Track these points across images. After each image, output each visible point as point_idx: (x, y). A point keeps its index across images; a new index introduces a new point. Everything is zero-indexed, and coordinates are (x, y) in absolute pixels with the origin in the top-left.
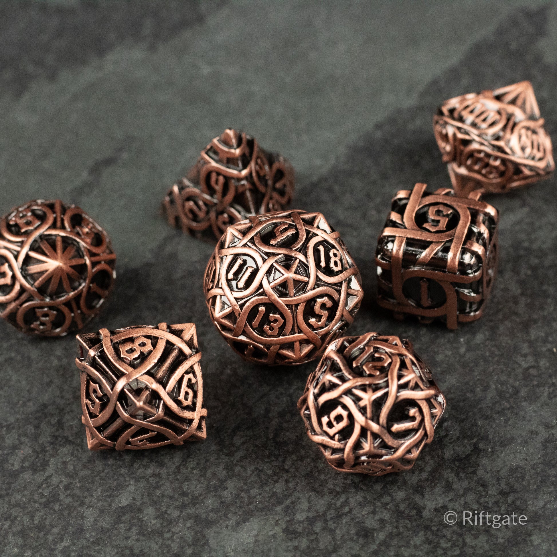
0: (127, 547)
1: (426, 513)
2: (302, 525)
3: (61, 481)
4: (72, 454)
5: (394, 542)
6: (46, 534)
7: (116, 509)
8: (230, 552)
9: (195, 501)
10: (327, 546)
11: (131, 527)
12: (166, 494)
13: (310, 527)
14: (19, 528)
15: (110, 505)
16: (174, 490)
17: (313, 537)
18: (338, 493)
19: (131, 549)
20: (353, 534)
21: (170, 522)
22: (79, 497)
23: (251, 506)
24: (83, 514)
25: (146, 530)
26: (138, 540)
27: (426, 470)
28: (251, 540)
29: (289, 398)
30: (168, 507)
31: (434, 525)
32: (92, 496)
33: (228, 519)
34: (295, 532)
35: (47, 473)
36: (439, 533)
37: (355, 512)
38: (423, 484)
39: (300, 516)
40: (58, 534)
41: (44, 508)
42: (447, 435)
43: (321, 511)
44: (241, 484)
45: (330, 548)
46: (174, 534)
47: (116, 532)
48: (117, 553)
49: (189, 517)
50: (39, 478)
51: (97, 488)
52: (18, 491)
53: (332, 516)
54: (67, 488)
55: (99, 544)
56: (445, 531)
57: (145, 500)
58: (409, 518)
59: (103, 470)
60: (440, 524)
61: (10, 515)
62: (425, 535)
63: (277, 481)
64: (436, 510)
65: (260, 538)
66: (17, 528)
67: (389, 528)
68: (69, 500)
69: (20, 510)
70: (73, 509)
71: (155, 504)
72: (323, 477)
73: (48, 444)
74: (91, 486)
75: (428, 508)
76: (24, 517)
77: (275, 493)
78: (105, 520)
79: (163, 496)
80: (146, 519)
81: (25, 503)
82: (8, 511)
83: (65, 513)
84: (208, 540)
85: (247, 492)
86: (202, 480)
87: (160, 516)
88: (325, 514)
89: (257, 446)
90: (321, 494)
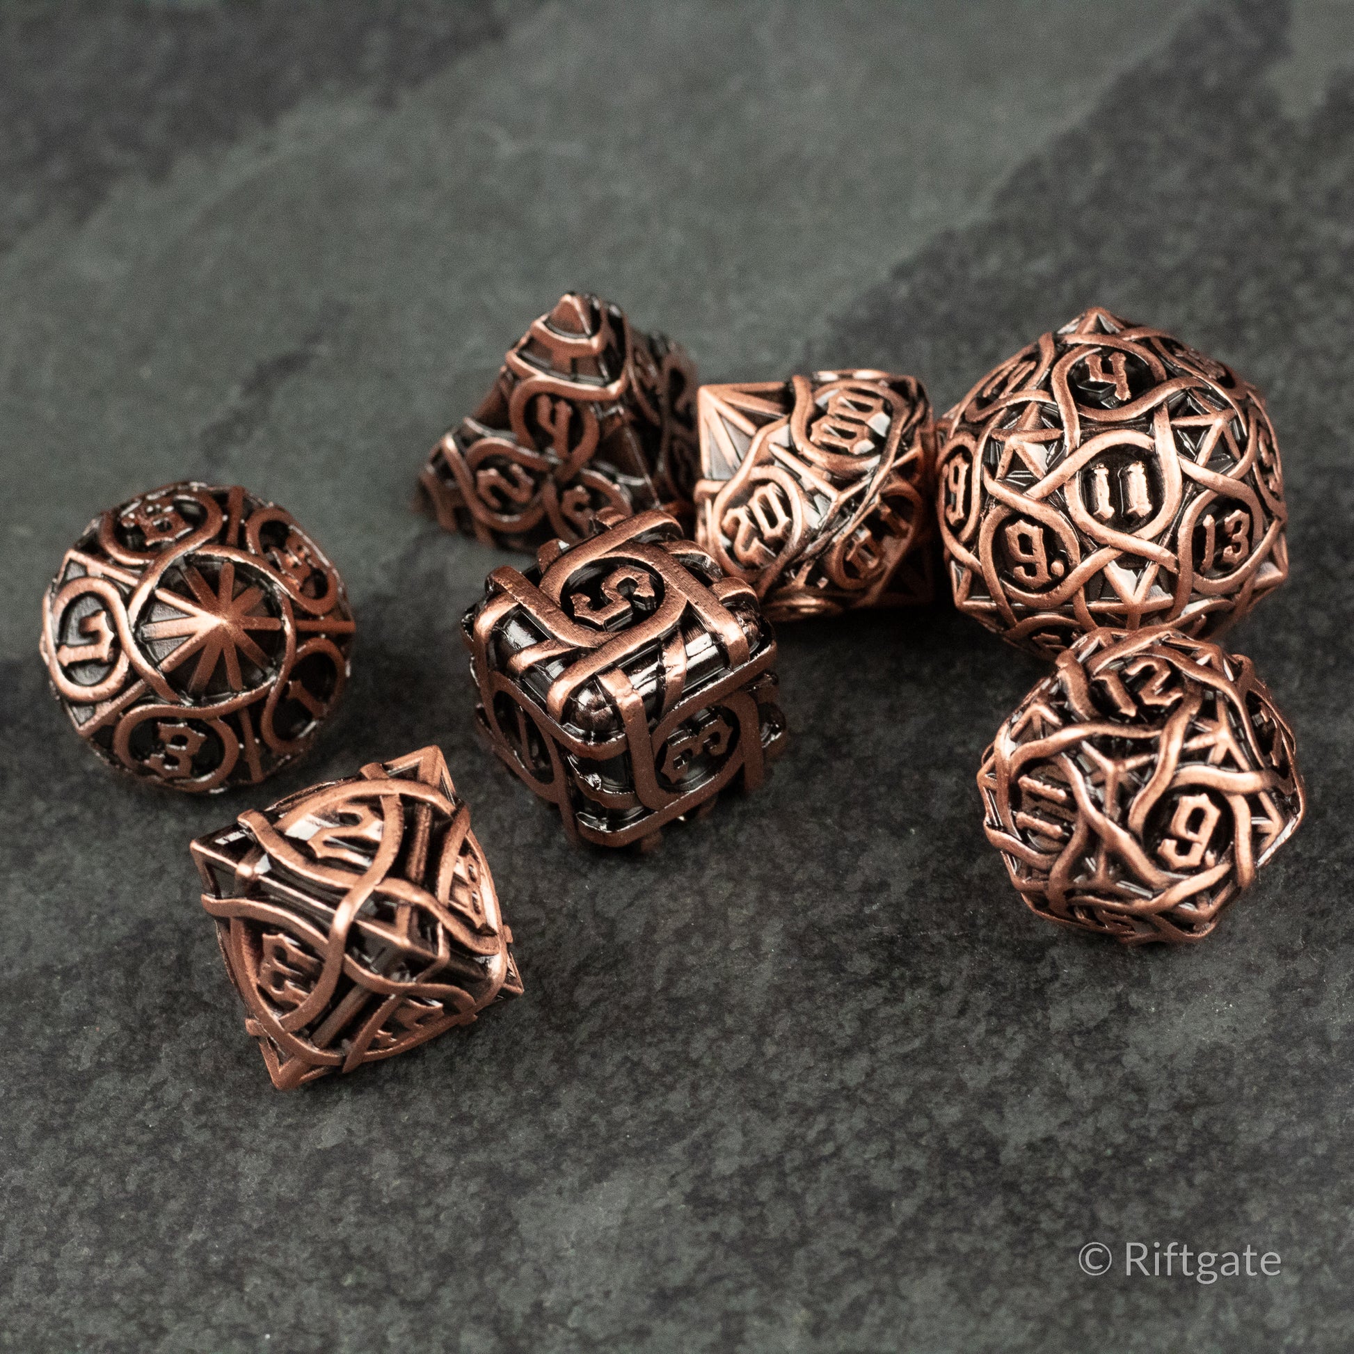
0: (334, 1242)
1: (1009, 1155)
2: (728, 1185)
3: (186, 1095)
4: (211, 1033)
5: (936, 1221)
6: (154, 1215)
7: (310, 1155)
8: (567, 1250)
9: (489, 1134)
10: (784, 1232)
11: (344, 1195)
12: (422, 1119)
13: (746, 1189)
14: (92, 1202)
15: (297, 1148)
16: (441, 1112)
17: (753, 1212)
18: (810, 1112)
19: (345, 1245)
20: (843, 1205)
21: (432, 1184)
22: (226, 1130)
23: (614, 1145)
24: (235, 1168)
25: (378, 1202)
26: (359, 1225)
27: (1007, 1055)
28: (616, 1220)
29: (698, 898)
30: (428, 1149)
31: (1026, 1181)
32: (256, 1127)
33: (561, 1174)
34: (712, 1202)
35: (154, 1078)
36: (1038, 1199)
37: (847, 1153)
38: (1000, 1088)
39: (724, 1166)
40: (182, 1213)
41: (148, 1155)
42: (1055, 977)
43: (772, 1150)
44: (590, 1095)
45: (792, 1236)
46: (440, 1209)
47: (310, 1207)
48: (312, 1255)
49: (475, 1171)
50: (137, 1088)
51: (267, 1109)
52: (91, 1118)
53: (796, 1163)
54: (199, 1109)
55: (272, 1236)
56: (1051, 1195)
57: (376, 1134)
58: (971, 1165)
60: (1039, 1179)
61: (73, 1172)
62: (1005, 1204)
63: (671, 1088)
64: (1031, 1146)
65: (634, 1215)
66: (89, 1200)
67: (924, 1189)
68: (202, 1137)
69: (94, 1162)
70: (212, 1157)
71: (396, 1142)
72: (775, 1076)
73: (157, 1012)
74: (253, 1104)
75: (1011, 1143)
76: (105, 1178)
77: (666, 1115)
78: (285, 1181)
79: (417, 1124)
80: (377, 1176)
81: (105, 1146)
82: (67, 1165)
83: (196, 1166)
84: (517, 1223)
85: (606, 1112)
86: (504, 1086)
87: (409, 1169)
88: (779, 1160)
89: (626, 1007)
90: (771, 1114)
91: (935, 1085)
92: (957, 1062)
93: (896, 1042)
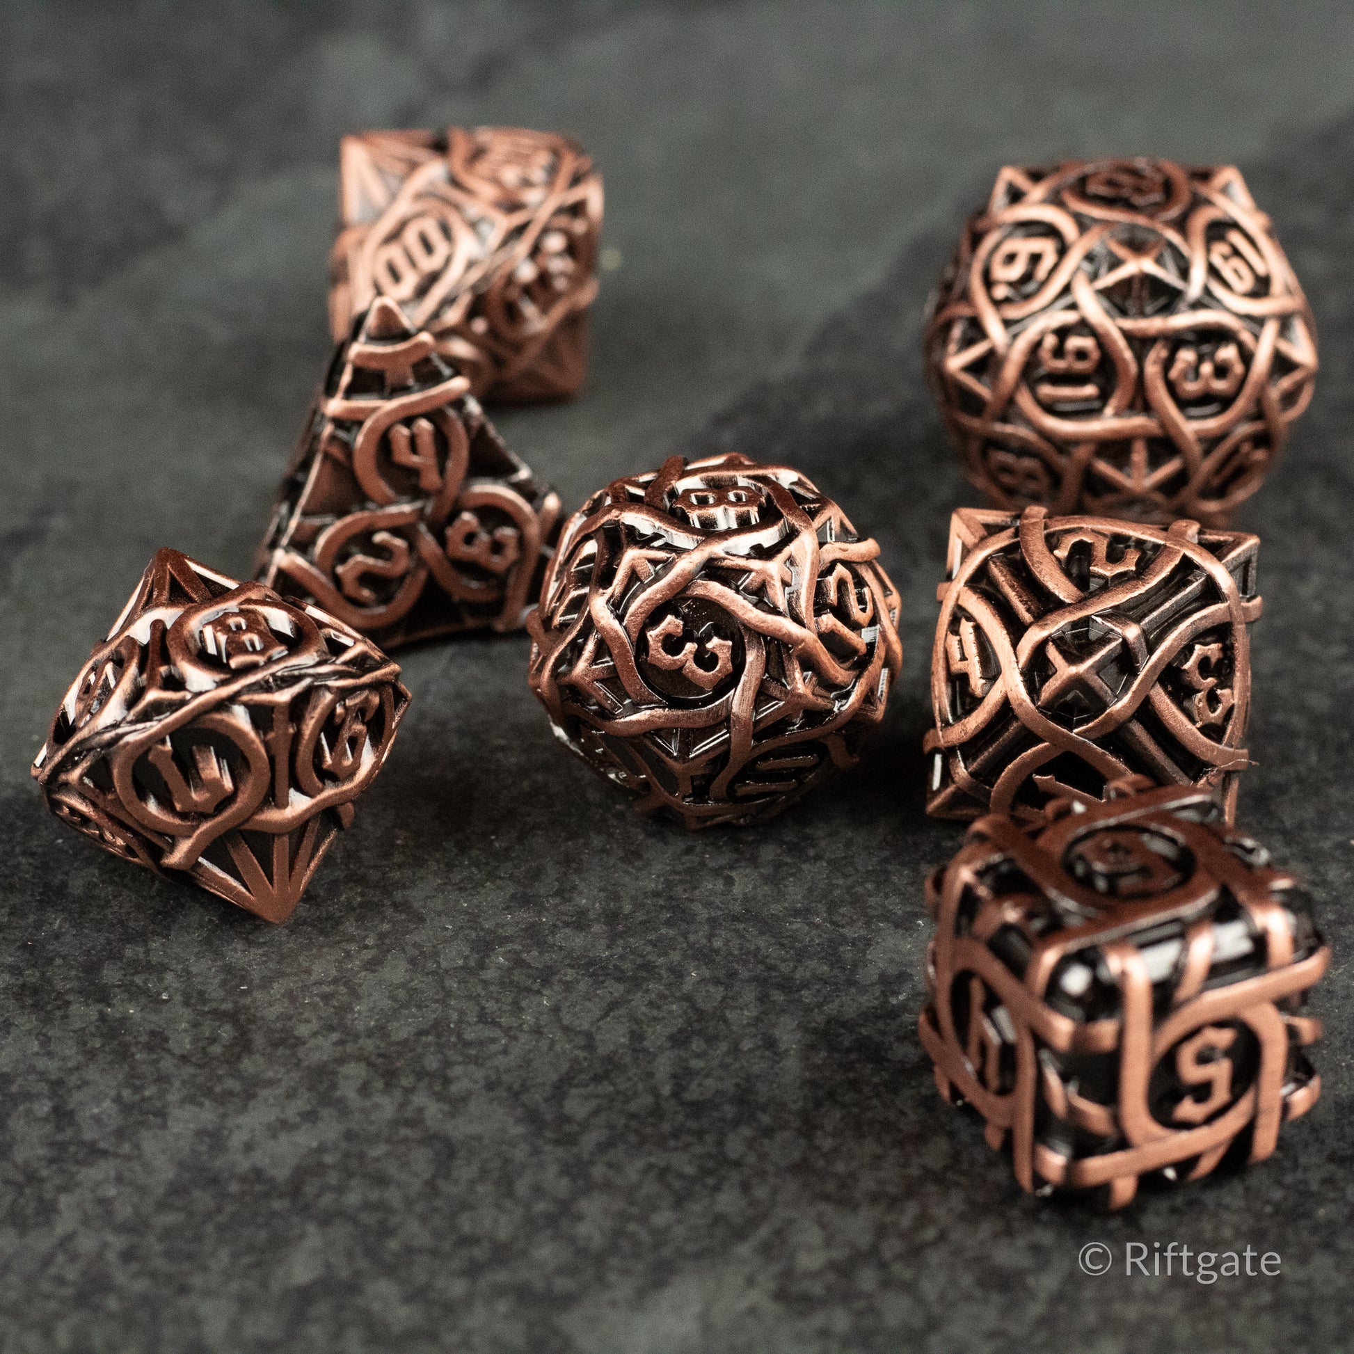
2: (820, 1280)
3: (105, 1245)
4: (119, 1180)
7: (285, 1293)
9: (502, 1254)
12: (415, 1245)
13: (844, 1282)
15: (264, 1285)
16: (437, 1235)
17: (861, 1304)
18: (894, 1199)
20: (969, 1287)
21: (449, 1308)
22: (169, 1276)
23: (667, 1252)
28: (693, 1326)
29: (685, 1004)
30: (433, 1273)
32: (206, 1269)
33: (609, 1286)
34: (806, 1298)
35: (61, 1229)
37: (955, 1237)
39: (809, 1261)
41: (75, 1309)
43: (864, 1240)
44: (618, 1204)
46: (468, 1334)
49: (500, 1291)
50: (41, 1242)
51: (215, 1250)
53: (897, 1251)
54: (128, 1256)
57: (362, 1263)
59: (219, 1210)
63: (716, 1188)
65: (713, 1319)
68: (142, 1285)
70: (160, 1304)
71: (390, 1270)
72: (840, 1167)
73: (43, 1163)
74: (195, 1246)
76: (26, 1336)
77: (719, 1219)
79: (410, 1251)
80: (377, 1306)
83: (142, 1315)
84: (570, 1339)
85: (644, 1219)
86: (508, 1204)
87: (417, 1295)
88: (874, 1251)
89: (633, 1116)
90: (846, 1203)
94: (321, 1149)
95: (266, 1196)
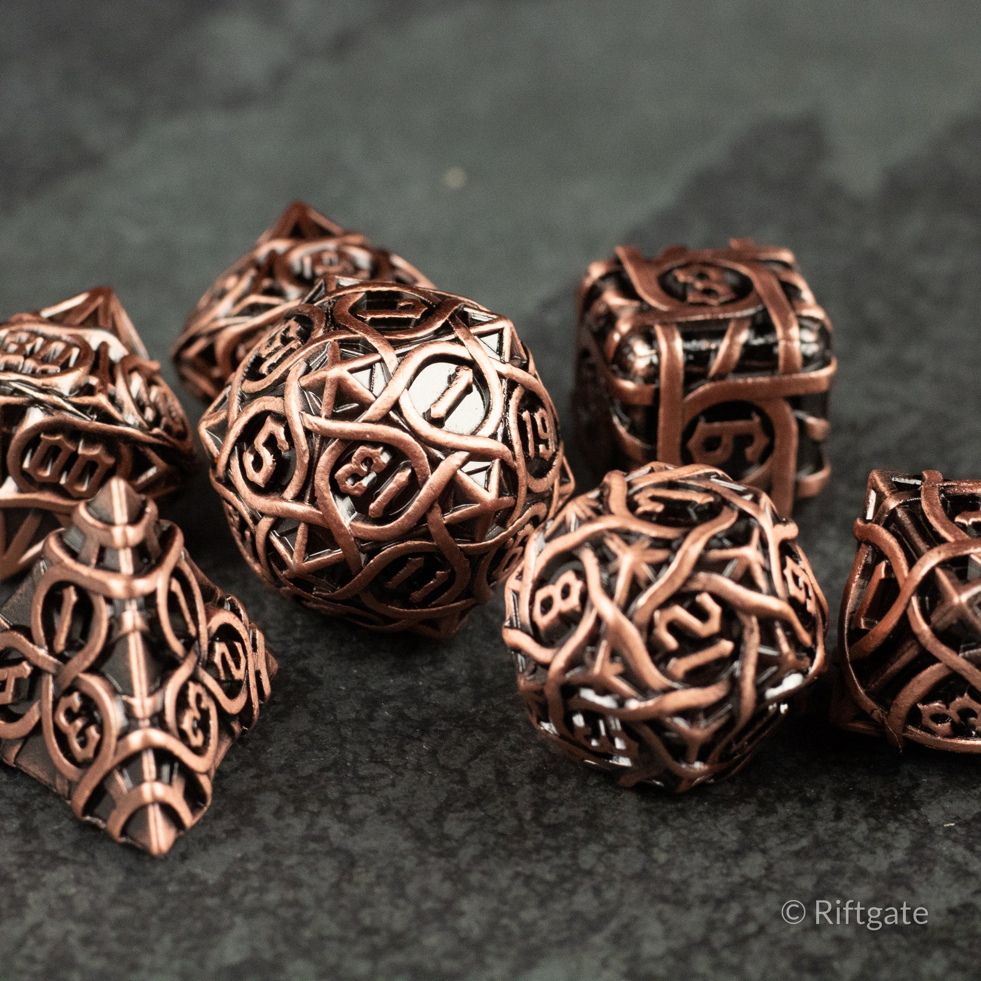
2: (662, 963)
3: (68, 932)
4: (78, 881)
9: (397, 942)
12: (326, 934)
13: (682, 965)
15: (201, 964)
16: (343, 926)
20: (786, 970)
22: (122, 956)
23: (533, 941)
27: (897, 845)
30: (341, 956)
32: (153, 951)
33: (487, 967)
35: (31, 918)
38: (901, 870)
39: (652, 949)
42: (917, 785)
43: (698, 933)
44: (493, 903)
49: (397, 970)
50: (14, 929)
53: (724, 941)
54: (86, 941)
57: (282, 948)
59: (162, 905)
63: (572, 892)
64: (951, 911)
68: (100, 963)
71: (306, 954)
72: (674, 876)
73: (14, 868)
77: (576, 916)
79: (322, 938)
85: (514, 916)
86: (401, 902)
87: (329, 973)
88: (706, 941)
89: (502, 835)
90: (682, 904)
91: (837, 872)
92: (850, 854)
93: (782, 843)
94: (244, 859)
95: (199, 895)
